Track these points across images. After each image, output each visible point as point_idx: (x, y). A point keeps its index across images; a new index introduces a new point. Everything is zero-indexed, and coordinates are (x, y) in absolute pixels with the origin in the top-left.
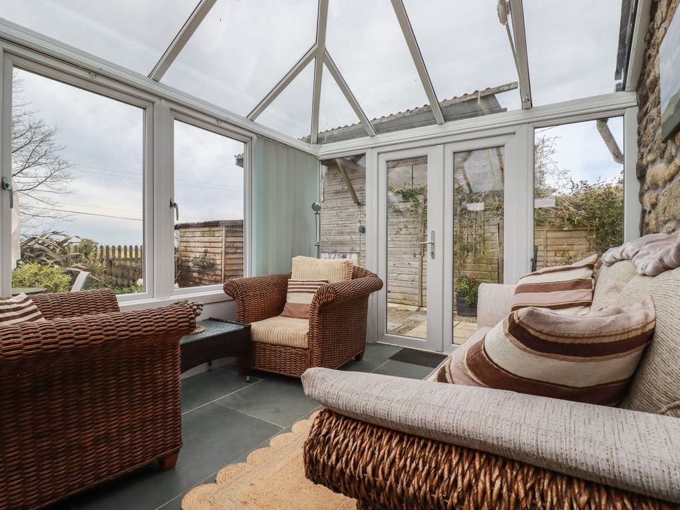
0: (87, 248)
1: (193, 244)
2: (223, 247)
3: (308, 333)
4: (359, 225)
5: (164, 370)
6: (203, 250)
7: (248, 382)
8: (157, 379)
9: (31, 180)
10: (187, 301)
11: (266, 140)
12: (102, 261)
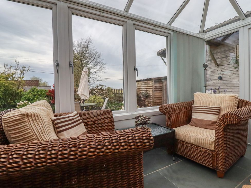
0: (109, 89)
1: (142, 88)
2: (153, 88)
3: (214, 141)
4: (218, 76)
5: (134, 168)
6: (145, 90)
7: (174, 160)
8: (130, 174)
9: (96, 70)
10: (143, 115)
11: (178, 33)
12: (113, 94)
